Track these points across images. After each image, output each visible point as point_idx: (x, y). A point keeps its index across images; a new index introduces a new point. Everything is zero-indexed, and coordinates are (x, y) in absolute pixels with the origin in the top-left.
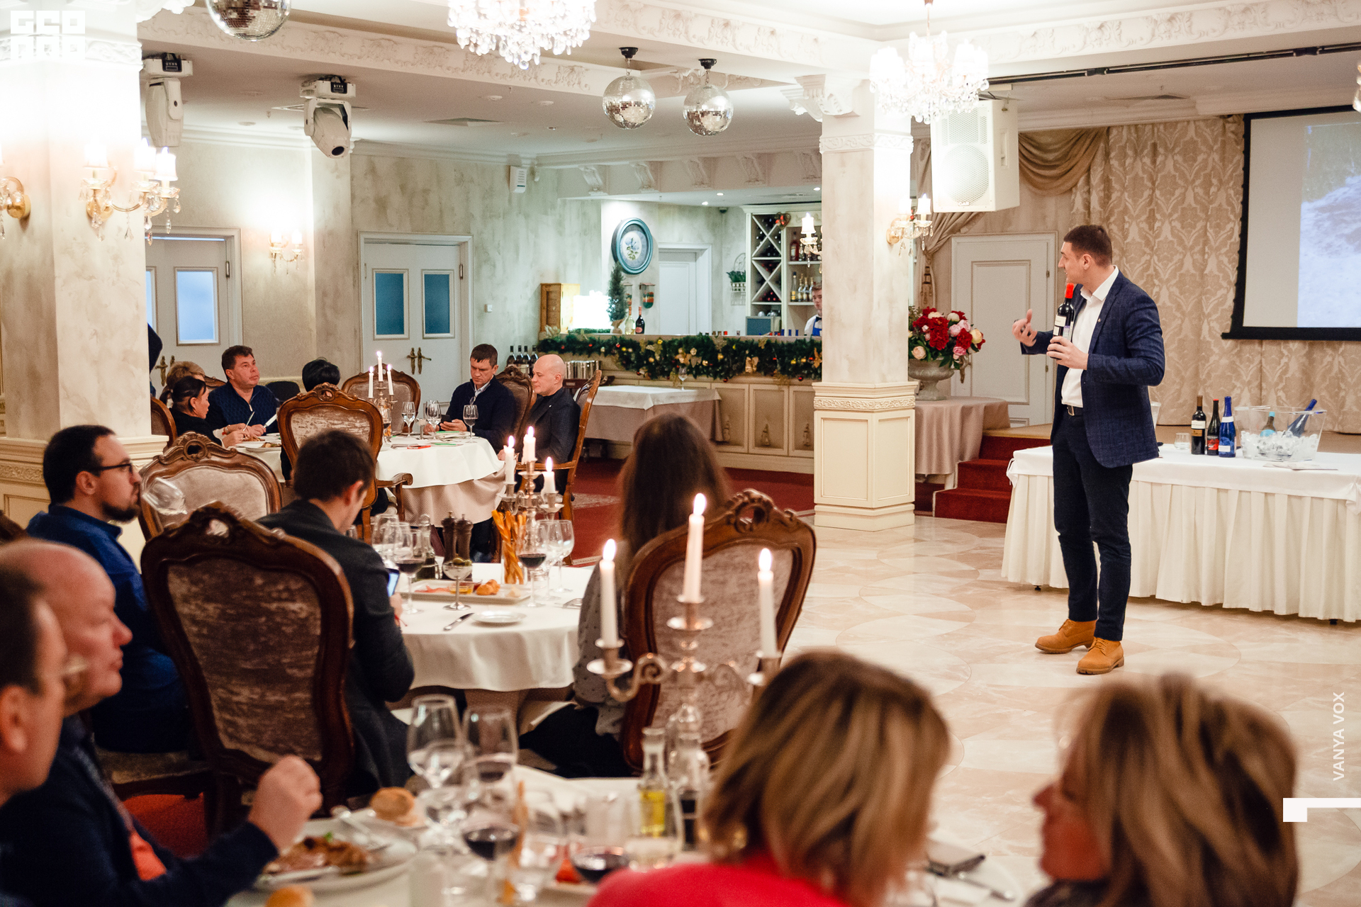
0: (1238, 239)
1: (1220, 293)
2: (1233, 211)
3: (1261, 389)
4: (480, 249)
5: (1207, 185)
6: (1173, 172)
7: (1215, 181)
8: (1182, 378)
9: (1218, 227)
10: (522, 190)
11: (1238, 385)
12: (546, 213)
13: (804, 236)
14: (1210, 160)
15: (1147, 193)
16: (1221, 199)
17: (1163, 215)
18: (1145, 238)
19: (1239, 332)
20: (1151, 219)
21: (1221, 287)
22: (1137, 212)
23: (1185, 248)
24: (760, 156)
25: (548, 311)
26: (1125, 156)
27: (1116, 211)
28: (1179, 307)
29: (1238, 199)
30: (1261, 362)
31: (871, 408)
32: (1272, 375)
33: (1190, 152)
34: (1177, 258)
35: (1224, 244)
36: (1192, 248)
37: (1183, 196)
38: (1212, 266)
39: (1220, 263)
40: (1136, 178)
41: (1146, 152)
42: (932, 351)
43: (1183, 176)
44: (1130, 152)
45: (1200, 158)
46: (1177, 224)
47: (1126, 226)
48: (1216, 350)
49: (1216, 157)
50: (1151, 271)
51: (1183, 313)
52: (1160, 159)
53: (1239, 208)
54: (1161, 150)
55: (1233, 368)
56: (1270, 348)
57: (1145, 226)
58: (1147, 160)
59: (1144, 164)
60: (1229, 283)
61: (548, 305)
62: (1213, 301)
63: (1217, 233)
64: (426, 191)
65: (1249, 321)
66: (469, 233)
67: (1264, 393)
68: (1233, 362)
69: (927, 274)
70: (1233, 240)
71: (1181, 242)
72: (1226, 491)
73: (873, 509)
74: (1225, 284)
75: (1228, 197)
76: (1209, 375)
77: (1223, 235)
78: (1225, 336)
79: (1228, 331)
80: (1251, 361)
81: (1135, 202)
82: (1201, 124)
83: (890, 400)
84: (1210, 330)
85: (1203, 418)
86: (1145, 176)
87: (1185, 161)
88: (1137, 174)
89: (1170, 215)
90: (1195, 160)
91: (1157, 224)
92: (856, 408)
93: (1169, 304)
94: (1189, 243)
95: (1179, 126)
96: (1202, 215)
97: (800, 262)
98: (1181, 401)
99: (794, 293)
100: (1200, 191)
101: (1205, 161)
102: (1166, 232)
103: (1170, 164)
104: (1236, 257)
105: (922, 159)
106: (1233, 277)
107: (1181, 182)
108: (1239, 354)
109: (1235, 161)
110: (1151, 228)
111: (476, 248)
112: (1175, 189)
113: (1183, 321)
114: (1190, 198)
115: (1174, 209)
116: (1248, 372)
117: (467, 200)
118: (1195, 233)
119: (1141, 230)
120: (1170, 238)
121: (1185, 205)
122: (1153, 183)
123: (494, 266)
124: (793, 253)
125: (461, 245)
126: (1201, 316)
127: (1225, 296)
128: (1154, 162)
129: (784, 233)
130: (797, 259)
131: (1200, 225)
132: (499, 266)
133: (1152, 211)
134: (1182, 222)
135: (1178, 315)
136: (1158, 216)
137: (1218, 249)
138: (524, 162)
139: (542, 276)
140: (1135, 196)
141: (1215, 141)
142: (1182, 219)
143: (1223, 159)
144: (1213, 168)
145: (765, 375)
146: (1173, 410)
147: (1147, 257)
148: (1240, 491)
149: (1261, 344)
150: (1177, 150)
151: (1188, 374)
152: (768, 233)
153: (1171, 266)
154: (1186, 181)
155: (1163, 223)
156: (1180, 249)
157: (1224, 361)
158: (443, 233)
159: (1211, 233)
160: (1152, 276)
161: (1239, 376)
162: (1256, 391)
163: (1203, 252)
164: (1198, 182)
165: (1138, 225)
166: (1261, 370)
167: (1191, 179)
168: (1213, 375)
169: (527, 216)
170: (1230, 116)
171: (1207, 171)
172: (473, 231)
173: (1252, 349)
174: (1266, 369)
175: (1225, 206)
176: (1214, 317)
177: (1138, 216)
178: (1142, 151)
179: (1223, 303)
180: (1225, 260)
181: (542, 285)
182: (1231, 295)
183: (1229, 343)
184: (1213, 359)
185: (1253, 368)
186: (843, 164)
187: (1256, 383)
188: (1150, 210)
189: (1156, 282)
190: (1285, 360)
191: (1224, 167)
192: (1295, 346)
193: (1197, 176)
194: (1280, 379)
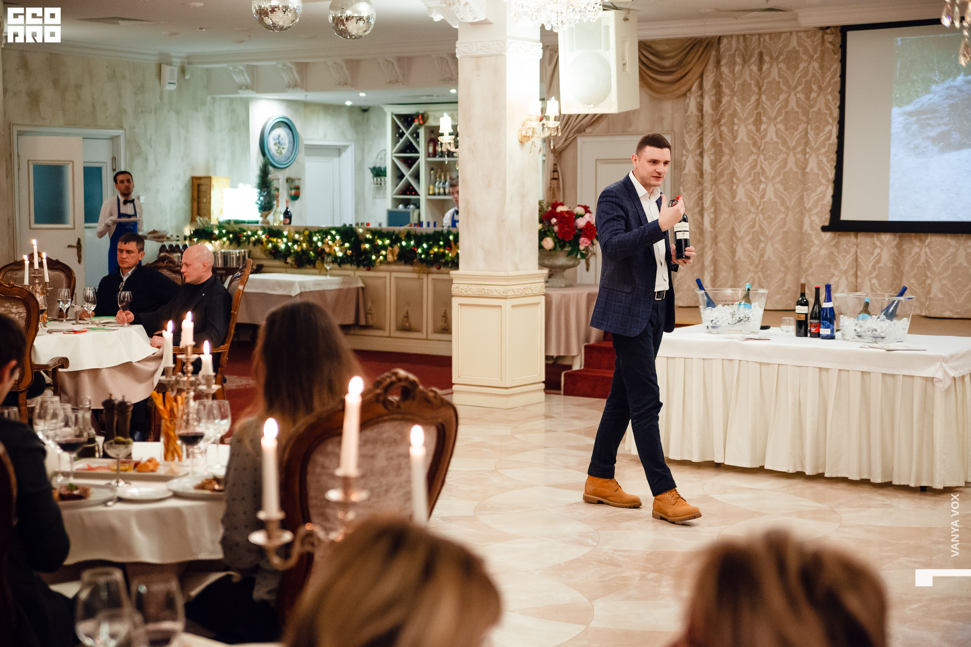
0: (836, 141)
1: (820, 190)
2: (831, 114)
3: (856, 276)
4: (132, 142)
5: (808, 91)
6: (777, 79)
7: (815, 87)
8: (786, 267)
9: (818, 129)
10: (173, 87)
11: (836, 273)
12: (196, 109)
13: (442, 135)
14: (811, 68)
15: (754, 98)
16: (821, 104)
17: (769, 118)
18: (753, 138)
19: (836, 225)
20: (758, 122)
21: (821, 184)
22: (745, 115)
23: (788, 148)
24: (399, 59)
25: (199, 203)
26: (735, 64)
27: (726, 114)
28: (783, 202)
29: (835, 104)
30: (856, 252)
31: (505, 294)
32: (866, 264)
33: (792, 60)
34: (781, 157)
35: (823, 144)
36: (795, 148)
37: (787, 101)
38: (812, 165)
39: (820, 162)
40: (744, 84)
41: (753, 60)
42: (560, 242)
43: (786, 82)
44: (739, 60)
45: (802, 66)
46: (781, 127)
47: (736, 128)
48: (816, 242)
49: (816, 65)
50: (758, 169)
51: (787, 208)
52: (765, 67)
53: (836, 112)
54: (767, 58)
55: (831, 257)
56: (864, 240)
57: (752, 128)
58: (754, 68)
59: (751, 71)
60: (828, 180)
61: (198, 197)
62: (814, 196)
63: (817, 135)
64: (78, 87)
65: (847, 214)
66: (121, 127)
67: (859, 281)
68: (832, 253)
69: (555, 171)
70: (831, 141)
71: (785, 142)
72: (827, 370)
73: (507, 388)
74: (824, 181)
75: (827, 101)
76: (810, 264)
77: (822, 136)
78: (824, 229)
79: (827, 224)
80: (848, 252)
81: (743, 105)
82: (803, 35)
83: (522, 287)
84: (811, 222)
85: (806, 304)
86: (753, 82)
87: (788, 69)
88: (745, 81)
89: (775, 118)
90: (797, 68)
91: (763, 127)
92: (491, 294)
93: (774, 199)
94: (792, 144)
95: (783, 36)
96: (804, 119)
97: (437, 159)
98: (785, 288)
99: (431, 187)
100: (801, 96)
101: (806, 69)
102: (771, 134)
103: (775, 73)
104: (834, 156)
105: (550, 63)
106: (832, 175)
107: (784, 88)
108: (837, 246)
109: (833, 69)
110: (758, 130)
111: (128, 142)
112: (779, 94)
113: (787, 215)
114: (793, 103)
115: (779, 113)
116: (846, 262)
117: (120, 96)
118: (797, 134)
119: (749, 131)
120: (775, 139)
121: (788, 109)
122: (760, 89)
123: (146, 159)
124: (431, 150)
125: (114, 139)
126: (802, 209)
127: (824, 193)
128: (760, 69)
129: (422, 132)
130: (434, 155)
131: (801, 127)
132: (151, 159)
133: (759, 114)
134: (786, 125)
135: (783, 209)
136: (764, 119)
137: (818, 149)
138: (174, 60)
139: (193, 169)
140: (744, 100)
141: (815, 51)
142: (786, 122)
143: (822, 67)
144: (814, 75)
145: (406, 263)
146: (778, 297)
147: (754, 157)
148: (840, 370)
149: (856, 237)
150: (781, 58)
151: (792, 263)
152: (407, 130)
153: (776, 165)
154: (789, 87)
155: (769, 126)
156: (784, 149)
157: (824, 252)
158: (96, 127)
159: (811, 135)
160: (759, 173)
161: (837, 265)
162: (852, 279)
163: (804, 153)
164: (800, 88)
165: (746, 127)
166: (856, 260)
167: (793, 85)
168: (814, 264)
169: (178, 112)
170: (828, 28)
171: (809, 78)
172: (126, 125)
173: (848, 241)
174: (861, 259)
175: (824, 110)
176: (815, 211)
177: (746, 119)
178: (750, 59)
179: (822, 198)
180: (824, 159)
181: (193, 178)
182: (830, 192)
183: (828, 235)
184: (814, 249)
185: (850, 258)
186: (478, 68)
187: (852, 272)
188: (757, 113)
189: (763, 179)
190: (877, 251)
191: (823, 74)
192: (886, 238)
193: (799, 83)
194: (874, 268)
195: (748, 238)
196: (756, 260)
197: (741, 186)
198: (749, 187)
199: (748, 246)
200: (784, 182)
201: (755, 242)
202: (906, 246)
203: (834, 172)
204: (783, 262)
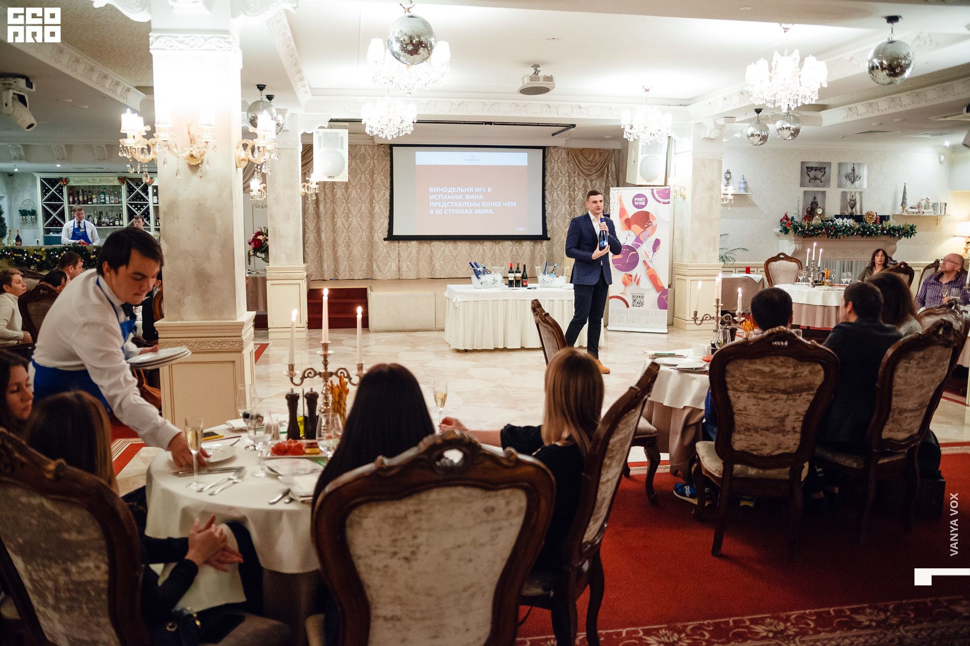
0: (389, 198)
1: (381, 221)
2: (384, 185)
3: (399, 261)
5: (372, 174)
7: (376, 172)
9: (378, 192)
11: (390, 260)
14: (373, 163)
17: (352, 186)
18: (343, 195)
19: (391, 237)
22: (340, 184)
23: (362, 201)
28: (361, 227)
29: (387, 180)
30: (399, 250)
32: (404, 256)
35: (382, 199)
36: (365, 201)
37: (360, 178)
38: (377, 209)
39: (380, 208)
45: (367, 162)
46: (358, 190)
47: (335, 190)
48: (382, 245)
49: (376, 162)
50: (348, 211)
51: (362, 230)
53: (388, 185)
55: (388, 253)
56: (403, 244)
57: (344, 190)
60: (385, 216)
62: (379, 224)
63: (378, 194)
65: (396, 232)
67: (401, 263)
68: (388, 251)
70: (386, 198)
71: (360, 198)
74: (383, 217)
76: (379, 256)
77: (381, 195)
78: (385, 239)
79: (386, 237)
80: (394, 250)
82: (368, 147)
84: (377, 236)
87: (361, 162)
89: (356, 186)
90: (365, 162)
91: (349, 191)
95: (358, 147)
96: (370, 187)
101: (370, 163)
102: (354, 194)
104: (388, 205)
106: (387, 214)
107: (359, 172)
108: (390, 247)
114: (363, 178)
115: (357, 184)
116: (394, 255)
120: (356, 196)
124: (71, 200)
126: (371, 229)
127: (383, 223)
129: (65, 189)
134: (361, 190)
135: (361, 230)
136: (350, 186)
137: (379, 201)
141: (374, 155)
144: (374, 166)
146: (360, 273)
147: (344, 205)
149: (400, 243)
150: (357, 157)
151: (366, 256)
153: (357, 209)
154: (361, 171)
155: (352, 190)
156: (360, 201)
157: (385, 250)
159: (374, 195)
160: (348, 213)
161: (390, 257)
163: (371, 203)
164: (367, 172)
165: (341, 190)
166: (399, 254)
168: (381, 256)
170: (382, 145)
171: (371, 167)
173: (396, 245)
174: (402, 253)
175: (380, 183)
176: (380, 231)
179: (383, 225)
180: (382, 206)
182: (387, 222)
183: (387, 242)
184: (381, 249)
185: (396, 252)
187: (397, 259)
188: (345, 184)
189: (350, 216)
190: (410, 249)
191: (379, 166)
192: (414, 243)
193: (366, 169)
194: (408, 257)
195: (344, 245)
196: (347, 256)
197: (339, 219)
198: (343, 219)
199: (344, 248)
200: (361, 217)
201: (348, 246)
202: (421, 247)
203: (388, 212)
204: (361, 256)
